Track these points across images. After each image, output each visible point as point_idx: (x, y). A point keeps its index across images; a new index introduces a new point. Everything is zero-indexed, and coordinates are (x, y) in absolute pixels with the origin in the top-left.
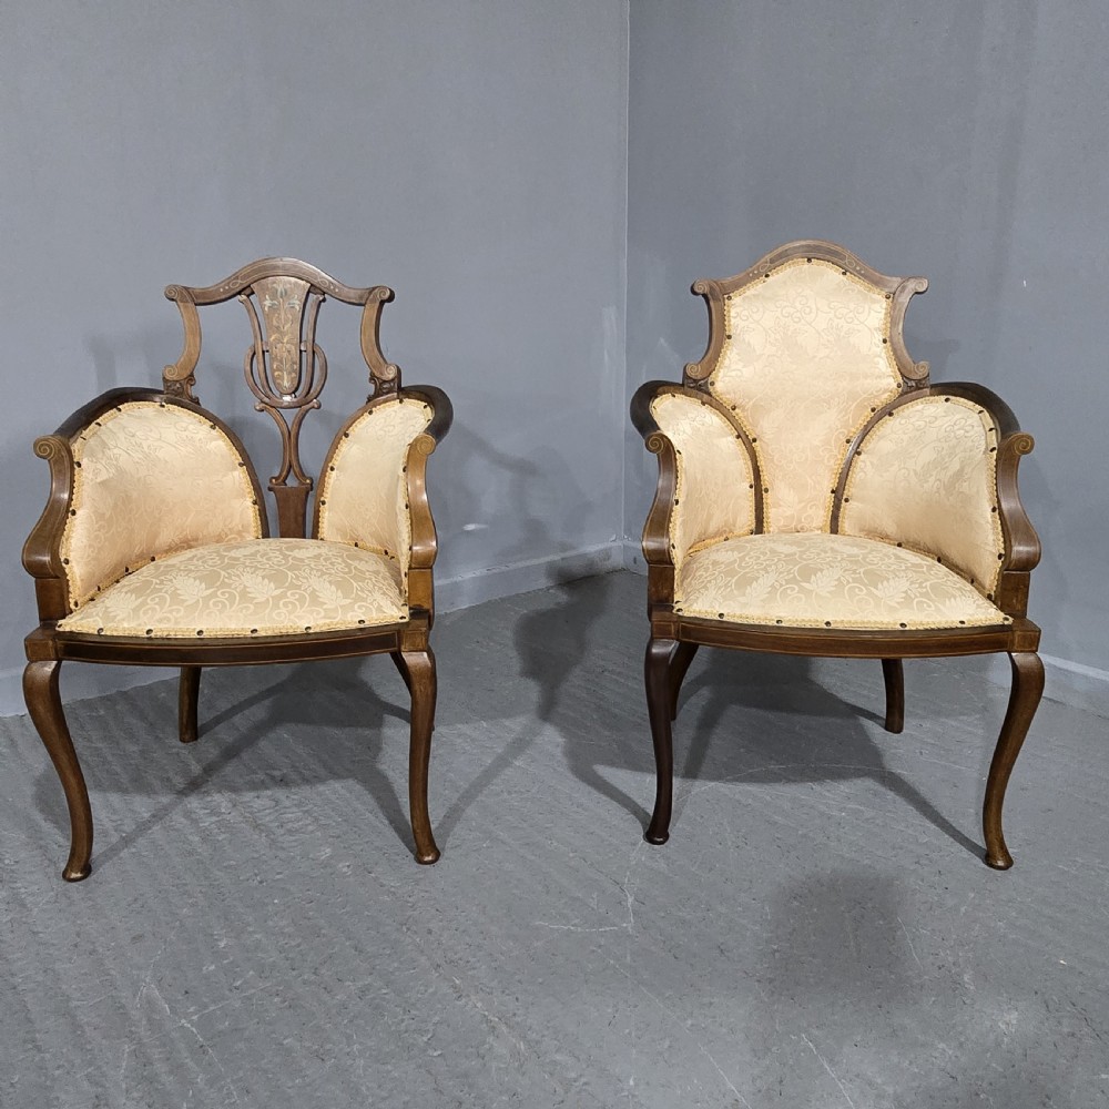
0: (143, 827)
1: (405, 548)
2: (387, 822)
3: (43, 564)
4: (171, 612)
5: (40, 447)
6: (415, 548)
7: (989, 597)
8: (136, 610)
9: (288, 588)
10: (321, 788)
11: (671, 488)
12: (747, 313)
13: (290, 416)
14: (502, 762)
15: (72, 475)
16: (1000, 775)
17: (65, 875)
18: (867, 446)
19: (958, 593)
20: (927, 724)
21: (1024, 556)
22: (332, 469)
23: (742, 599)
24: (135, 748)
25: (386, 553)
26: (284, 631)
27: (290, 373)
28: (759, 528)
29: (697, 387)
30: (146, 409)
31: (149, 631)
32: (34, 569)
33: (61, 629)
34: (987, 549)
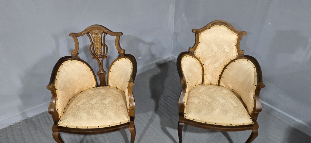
3: (53, 111)
4: (81, 122)
6: (130, 105)
8: (74, 121)
9: (105, 115)
14: (148, 126)
21: (258, 109)
22: (110, 71)
25: (123, 91)
27: (100, 51)
28: (203, 82)
29: (191, 54)
32: (51, 113)
33: (59, 125)
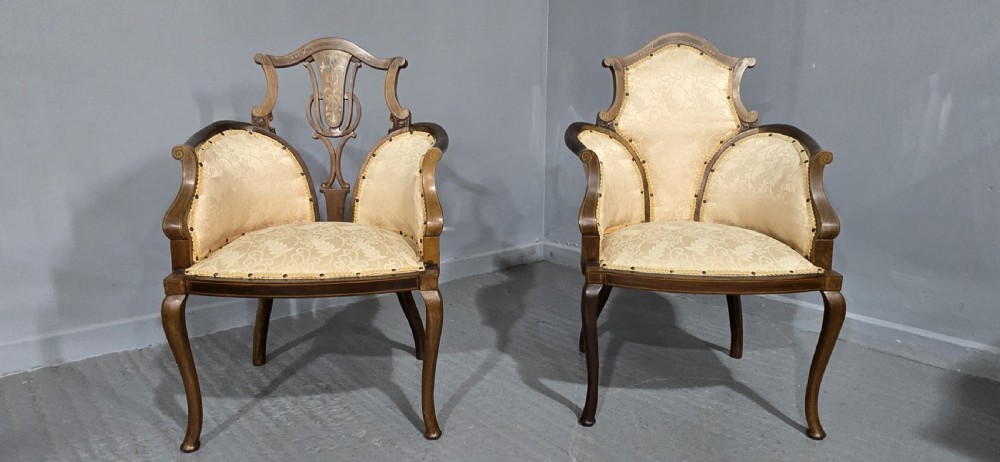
0: (233, 419)
1: (421, 223)
2: (402, 414)
3: (177, 230)
4: (264, 262)
5: (176, 152)
6: (429, 223)
7: (806, 257)
8: (240, 261)
9: (344, 248)
10: (354, 393)
11: (597, 184)
12: (637, 78)
13: (335, 144)
14: (476, 378)
15: (197, 171)
16: (817, 375)
17: (182, 448)
18: (719, 166)
19: (787, 253)
20: (757, 353)
21: (828, 229)
22: (364, 178)
23: (646, 258)
24: (222, 369)
25: (401, 233)
26: (342, 276)
27: (336, 114)
28: (647, 218)
29: (606, 127)
30: (241, 134)
31: (250, 275)
32: (170, 234)
33: (188, 274)
34: (804, 225)
